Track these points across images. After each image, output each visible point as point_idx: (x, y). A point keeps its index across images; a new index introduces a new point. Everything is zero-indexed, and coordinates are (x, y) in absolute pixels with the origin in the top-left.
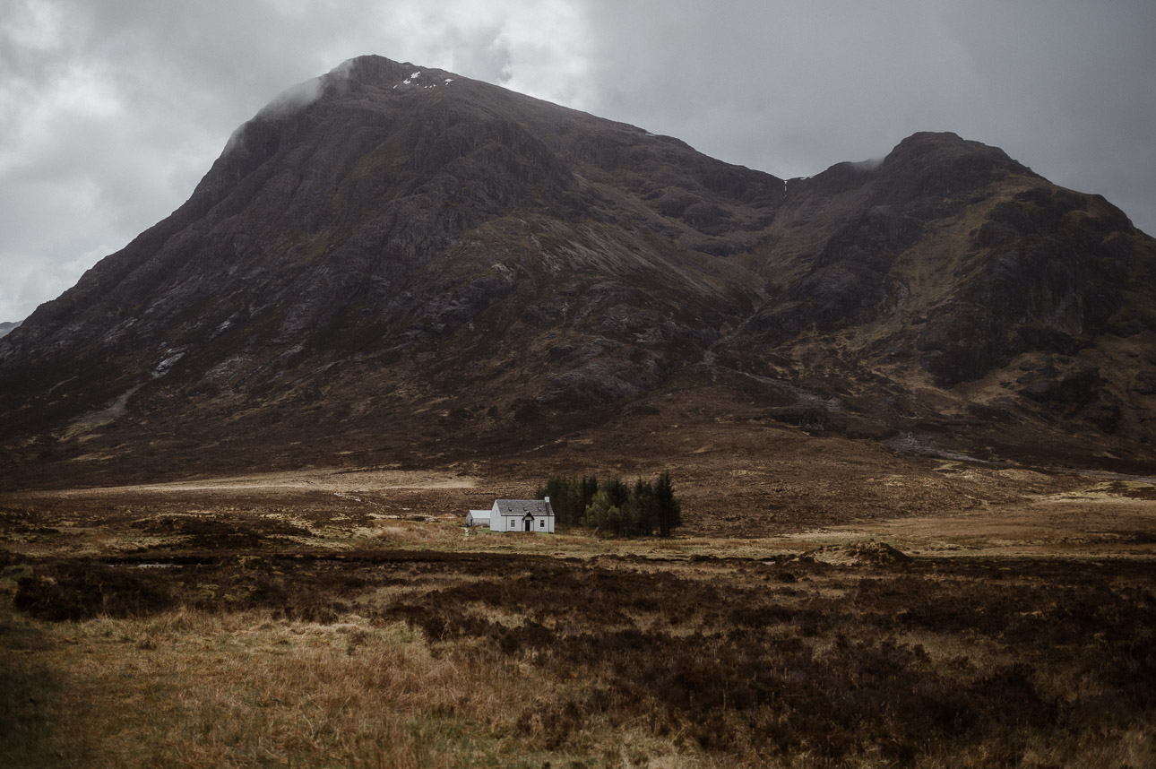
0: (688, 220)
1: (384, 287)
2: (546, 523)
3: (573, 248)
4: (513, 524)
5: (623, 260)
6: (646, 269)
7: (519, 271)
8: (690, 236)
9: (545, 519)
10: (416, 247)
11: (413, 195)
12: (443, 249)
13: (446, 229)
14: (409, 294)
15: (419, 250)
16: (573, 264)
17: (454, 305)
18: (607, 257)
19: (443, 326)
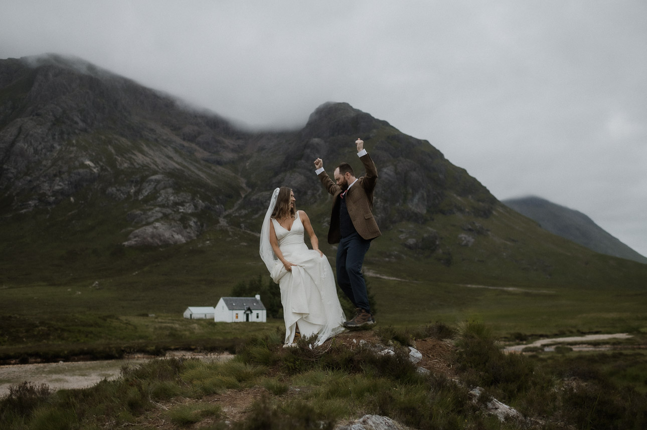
0: (198, 144)
1: (13, 173)
2: (260, 316)
3: (135, 154)
4: (237, 317)
5: (164, 163)
6: (177, 169)
7: (102, 167)
8: (201, 154)
9: (260, 312)
10: (34, 149)
11: (31, 117)
12: (51, 151)
13: (54, 139)
14: (29, 178)
15: (36, 152)
16: (135, 164)
17: (60, 185)
18: (156, 161)
19: (54, 198)
